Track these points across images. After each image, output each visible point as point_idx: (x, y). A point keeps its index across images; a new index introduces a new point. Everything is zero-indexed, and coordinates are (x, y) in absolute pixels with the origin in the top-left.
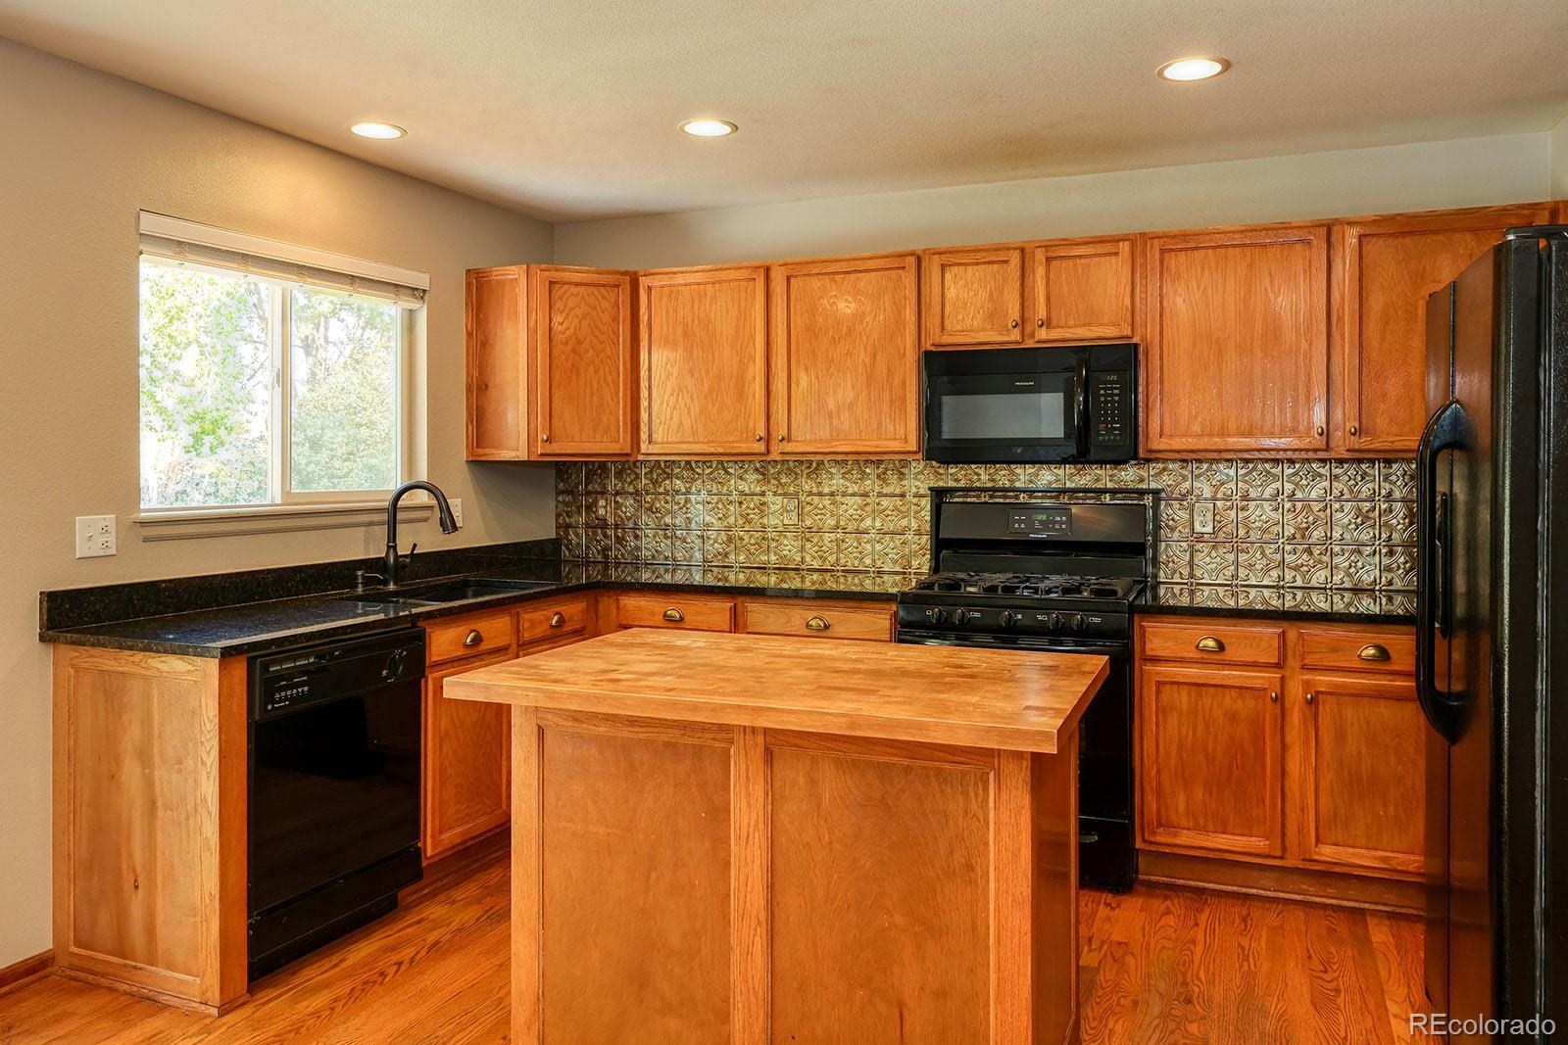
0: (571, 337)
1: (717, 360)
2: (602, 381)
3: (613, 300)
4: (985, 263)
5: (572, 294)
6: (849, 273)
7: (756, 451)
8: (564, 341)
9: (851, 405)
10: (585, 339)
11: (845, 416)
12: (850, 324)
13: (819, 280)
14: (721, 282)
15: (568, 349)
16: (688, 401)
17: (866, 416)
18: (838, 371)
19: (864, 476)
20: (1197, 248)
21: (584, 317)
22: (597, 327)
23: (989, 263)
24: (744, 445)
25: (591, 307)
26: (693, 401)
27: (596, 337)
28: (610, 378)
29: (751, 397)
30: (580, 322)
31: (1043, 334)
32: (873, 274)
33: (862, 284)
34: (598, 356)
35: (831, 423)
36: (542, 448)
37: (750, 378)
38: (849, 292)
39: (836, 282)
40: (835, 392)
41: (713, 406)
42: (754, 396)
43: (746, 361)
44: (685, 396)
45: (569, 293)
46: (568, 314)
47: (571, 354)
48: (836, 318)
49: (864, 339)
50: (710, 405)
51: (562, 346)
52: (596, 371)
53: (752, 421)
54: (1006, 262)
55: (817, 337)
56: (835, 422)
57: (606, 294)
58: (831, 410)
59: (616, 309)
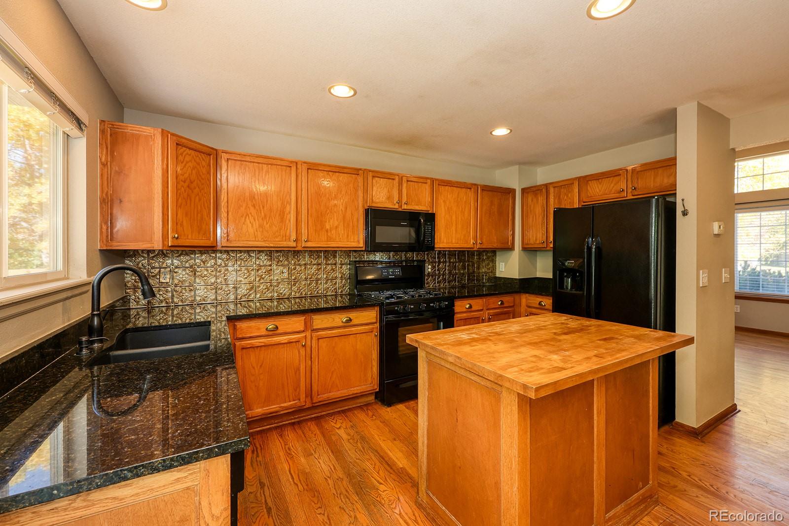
0: (187, 178)
1: (269, 201)
2: (202, 206)
3: (208, 162)
4: (387, 178)
5: (187, 154)
6: (336, 172)
7: (292, 246)
8: (183, 180)
9: (336, 227)
10: (194, 181)
11: (333, 232)
12: (336, 193)
13: (322, 173)
14: (272, 164)
15: (186, 184)
16: (252, 220)
17: (342, 232)
18: (331, 212)
19: (319, 257)
20: (447, 186)
21: (194, 168)
22: (200, 176)
23: (389, 179)
24: (285, 243)
25: (197, 163)
26: (255, 220)
27: (200, 181)
28: (206, 205)
29: (287, 221)
30: (192, 170)
31: (405, 207)
32: (346, 175)
33: (341, 178)
34: (201, 192)
35: (327, 234)
36: (172, 242)
37: (288, 212)
38: (336, 180)
39: (329, 175)
40: (329, 222)
41: (267, 223)
42: (290, 221)
43: (285, 204)
44: (250, 218)
45: (185, 152)
46: (186, 165)
47: (187, 188)
48: (329, 190)
49: (342, 201)
50: (265, 223)
51: (183, 183)
52: (200, 200)
53: (288, 231)
54: (394, 179)
55: (321, 197)
56: (329, 234)
57: (204, 157)
58: (328, 229)
59: (209, 167)
